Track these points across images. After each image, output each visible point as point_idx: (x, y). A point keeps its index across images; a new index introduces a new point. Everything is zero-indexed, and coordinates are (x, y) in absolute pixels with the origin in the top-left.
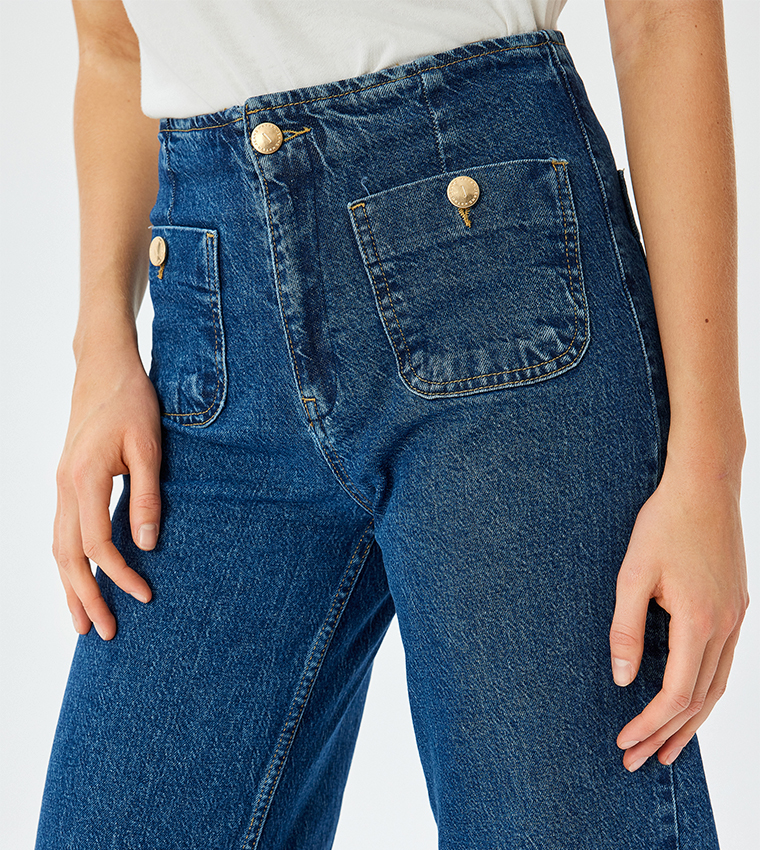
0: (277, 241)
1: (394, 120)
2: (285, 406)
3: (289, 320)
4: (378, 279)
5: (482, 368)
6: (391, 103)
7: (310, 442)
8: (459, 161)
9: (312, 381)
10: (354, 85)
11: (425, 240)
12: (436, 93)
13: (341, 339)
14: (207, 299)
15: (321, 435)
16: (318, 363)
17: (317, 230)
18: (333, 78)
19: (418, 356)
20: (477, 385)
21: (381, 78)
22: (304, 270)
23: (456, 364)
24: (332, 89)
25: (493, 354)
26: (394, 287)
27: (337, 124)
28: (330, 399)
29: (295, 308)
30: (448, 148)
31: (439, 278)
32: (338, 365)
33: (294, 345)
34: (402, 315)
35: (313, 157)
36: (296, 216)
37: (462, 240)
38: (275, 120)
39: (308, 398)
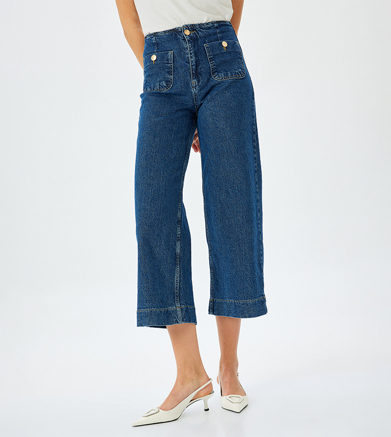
0: (190, 51)
1: (211, 31)
2: (187, 85)
3: (192, 66)
4: (210, 59)
5: (229, 75)
6: (209, 28)
7: (191, 92)
8: (223, 39)
9: (195, 78)
10: (203, 24)
11: (218, 52)
12: (217, 27)
13: (202, 70)
14: (169, 65)
15: (195, 90)
16: (197, 75)
17: (198, 49)
18: (199, 23)
19: (216, 73)
20: (228, 78)
21: (207, 24)
22: (196, 56)
23: (224, 74)
24: (199, 25)
25: (231, 73)
26: (213, 60)
27: (200, 31)
28: (198, 82)
29: (194, 63)
30: (220, 37)
31: (221, 59)
32: (201, 75)
33: (193, 71)
34: (214, 65)
35: (197, 36)
36: (194, 46)
37: (225, 53)
38: (189, 29)
39: (194, 82)
